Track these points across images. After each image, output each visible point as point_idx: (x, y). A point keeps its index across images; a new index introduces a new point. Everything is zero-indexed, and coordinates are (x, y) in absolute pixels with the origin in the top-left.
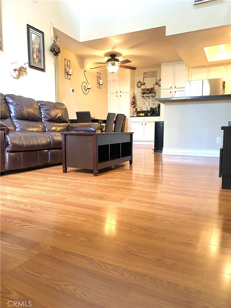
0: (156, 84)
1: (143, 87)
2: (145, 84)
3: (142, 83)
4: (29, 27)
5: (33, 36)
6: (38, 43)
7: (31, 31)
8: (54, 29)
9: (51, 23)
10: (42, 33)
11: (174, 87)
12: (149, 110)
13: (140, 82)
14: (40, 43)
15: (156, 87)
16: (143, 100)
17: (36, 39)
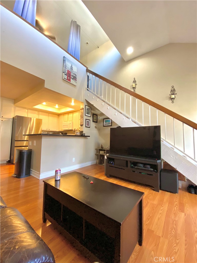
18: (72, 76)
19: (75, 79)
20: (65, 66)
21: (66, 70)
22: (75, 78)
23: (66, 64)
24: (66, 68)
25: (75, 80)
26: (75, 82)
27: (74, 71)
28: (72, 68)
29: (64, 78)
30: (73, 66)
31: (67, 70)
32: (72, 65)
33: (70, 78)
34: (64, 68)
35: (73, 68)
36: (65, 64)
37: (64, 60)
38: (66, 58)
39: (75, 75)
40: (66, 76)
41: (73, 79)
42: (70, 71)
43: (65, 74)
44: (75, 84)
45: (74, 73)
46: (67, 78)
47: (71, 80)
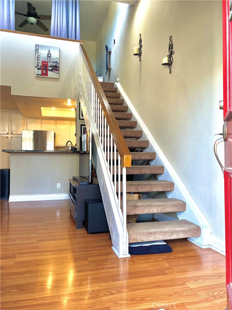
18: (51, 66)
19: (55, 70)
20: (38, 57)
21: (39, 63)
22: (56, 68)
23: (39, 54)
24: (40, 59)
26: (57, 73)
27: (53, 59)
28: (49, 55)
30: (51, 52)
32: (49, 51)
33: (46, 72)
34: (36, 60)
35: (51, 55)
36: (37, 55)
37: (36, 50)
38: (38, 46)
39: (56, 64)
40: (41, 71)
41: (52, 70)
42: (46, 61)
43: (38, 69)
44: (57, 77)
45: (54, 61)
46: (42, 72)
47: (49, 73)
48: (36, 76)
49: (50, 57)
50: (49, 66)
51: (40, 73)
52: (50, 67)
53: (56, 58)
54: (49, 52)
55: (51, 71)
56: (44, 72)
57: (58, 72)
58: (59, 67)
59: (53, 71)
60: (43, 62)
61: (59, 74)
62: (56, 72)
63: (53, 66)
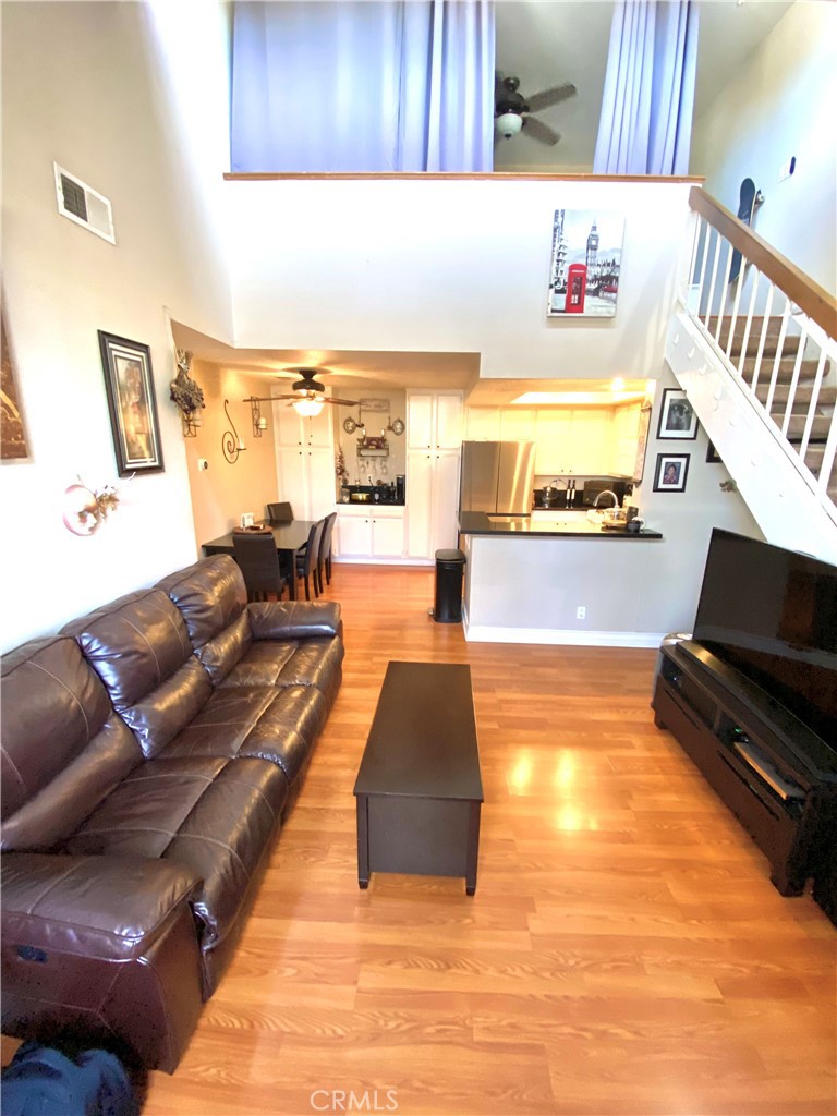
0: (390, 428)
1: (360, 433)
2: (363, 425)
3: (357, 422)
4: (104, 337)
5: (121, 367)
6: (138, 385)
7: (114, 353)
8: (174, 324)
9: (164, 307)
10: (145, 348)
11: (434, 446)
12: (375, 484)
13: (350, 419)
14: (141, 384)
15: (390, 436)
16: (361, 463)
17: (129, 374)
18: (595, 279)
19: (605, 290)
20: (559, 254)
21: (562, 272)
22: (608, 284)
23: (563, 243)
24: (565, 258)
25: (605, 294)
26: (609, 299)
27: (604, 253)
28: (592, 242)
29: (553, 311)
30: (600, 230)
31: (565, 268)
32: (594, 228)
33: (579, 298)
34: (555, 263)
35: (597, 240)
36: (557, 246)
37: (555, 230)
38: (563, 216)
39: (609, 269)
40: (564, 296)
41: (595, 293)
42: (583, 262)
43: (557, 292)
44: (609, 312)
45: (604, 259)
46: (568, 300)
47: (588, 300)
48: (550, 314)
49: (594, 248)
50: (589, 277)
51: (562, 305)
52: (592, 282)
53: (613, 250)
54: (594, 233)
55: (594, 295)
56: (575, 299)
57: (614, 295)
58: (617, 278)
59: (601, 294)
60: (573, 267)
61: (615, 302)
62: (609, 295)
63: (602, 278)
